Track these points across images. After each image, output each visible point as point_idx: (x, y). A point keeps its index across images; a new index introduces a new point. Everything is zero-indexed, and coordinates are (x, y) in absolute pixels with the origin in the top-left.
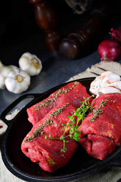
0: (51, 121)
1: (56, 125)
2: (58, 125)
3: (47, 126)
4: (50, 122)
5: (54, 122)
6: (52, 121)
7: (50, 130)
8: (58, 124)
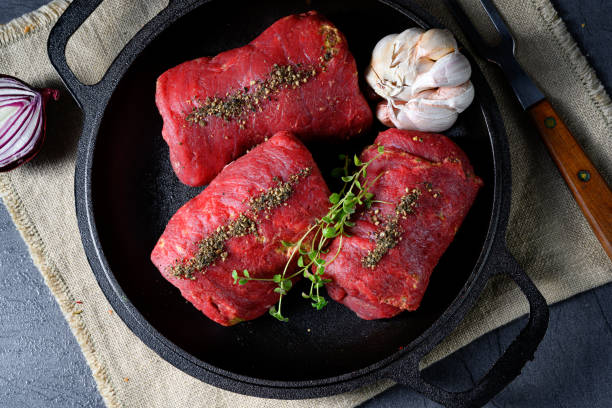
0: (253, 225)
1: (265, 240)
2: (271, 241)
3: (240, 239)
4: (250, 226)
5: (261, 231)
6: (256, 226)
7: (248, 251)
8: (270, 237)
